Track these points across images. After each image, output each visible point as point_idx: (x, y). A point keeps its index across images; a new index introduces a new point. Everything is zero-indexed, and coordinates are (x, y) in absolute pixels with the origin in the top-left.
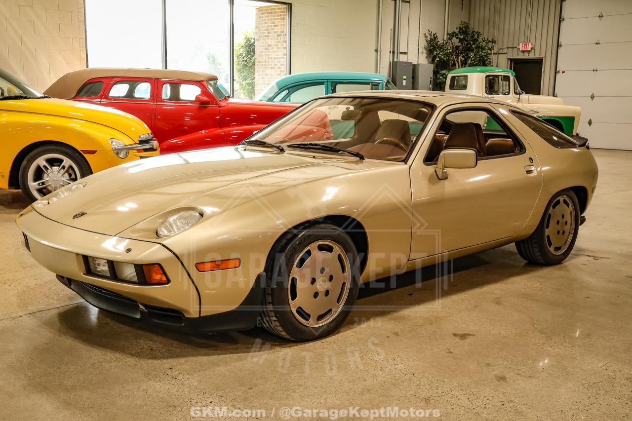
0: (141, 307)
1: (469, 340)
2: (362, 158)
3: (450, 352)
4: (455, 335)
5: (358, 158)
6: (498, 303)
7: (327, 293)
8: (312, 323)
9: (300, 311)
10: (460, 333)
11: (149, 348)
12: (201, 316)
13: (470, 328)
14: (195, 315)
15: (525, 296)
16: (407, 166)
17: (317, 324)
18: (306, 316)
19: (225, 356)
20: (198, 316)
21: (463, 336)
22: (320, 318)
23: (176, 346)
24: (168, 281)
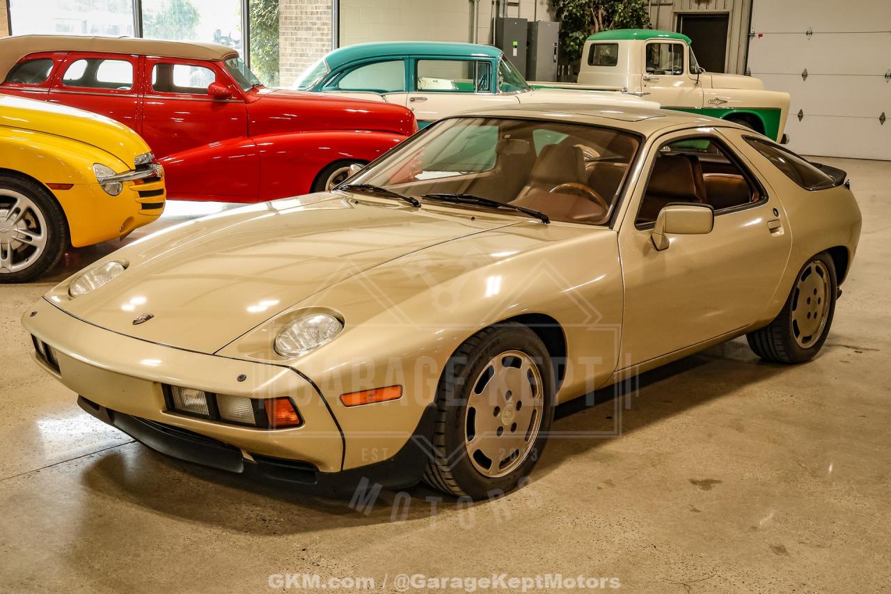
0: (246, 456)
1: (715, 490)
2: (546, 220)
3: (695, 510)
4: (694, 482)
5: (540, 221)
6: (740, 429)
7: (514, 427)
8: (494, 473)
9: (479, 455)
10: (699, 478)
11: (259, 518)
12: (344, 469)
13: (712, 471)
14: (334, 468)
15: (775, 415)
16: (613, 233)
17: (499, 473)
18: (486, 462)
19: (376, 526)
20: (339, 470)
21: (707, 484)
22: (503, 464)
23: (299, 513)
24: (301, 422)
